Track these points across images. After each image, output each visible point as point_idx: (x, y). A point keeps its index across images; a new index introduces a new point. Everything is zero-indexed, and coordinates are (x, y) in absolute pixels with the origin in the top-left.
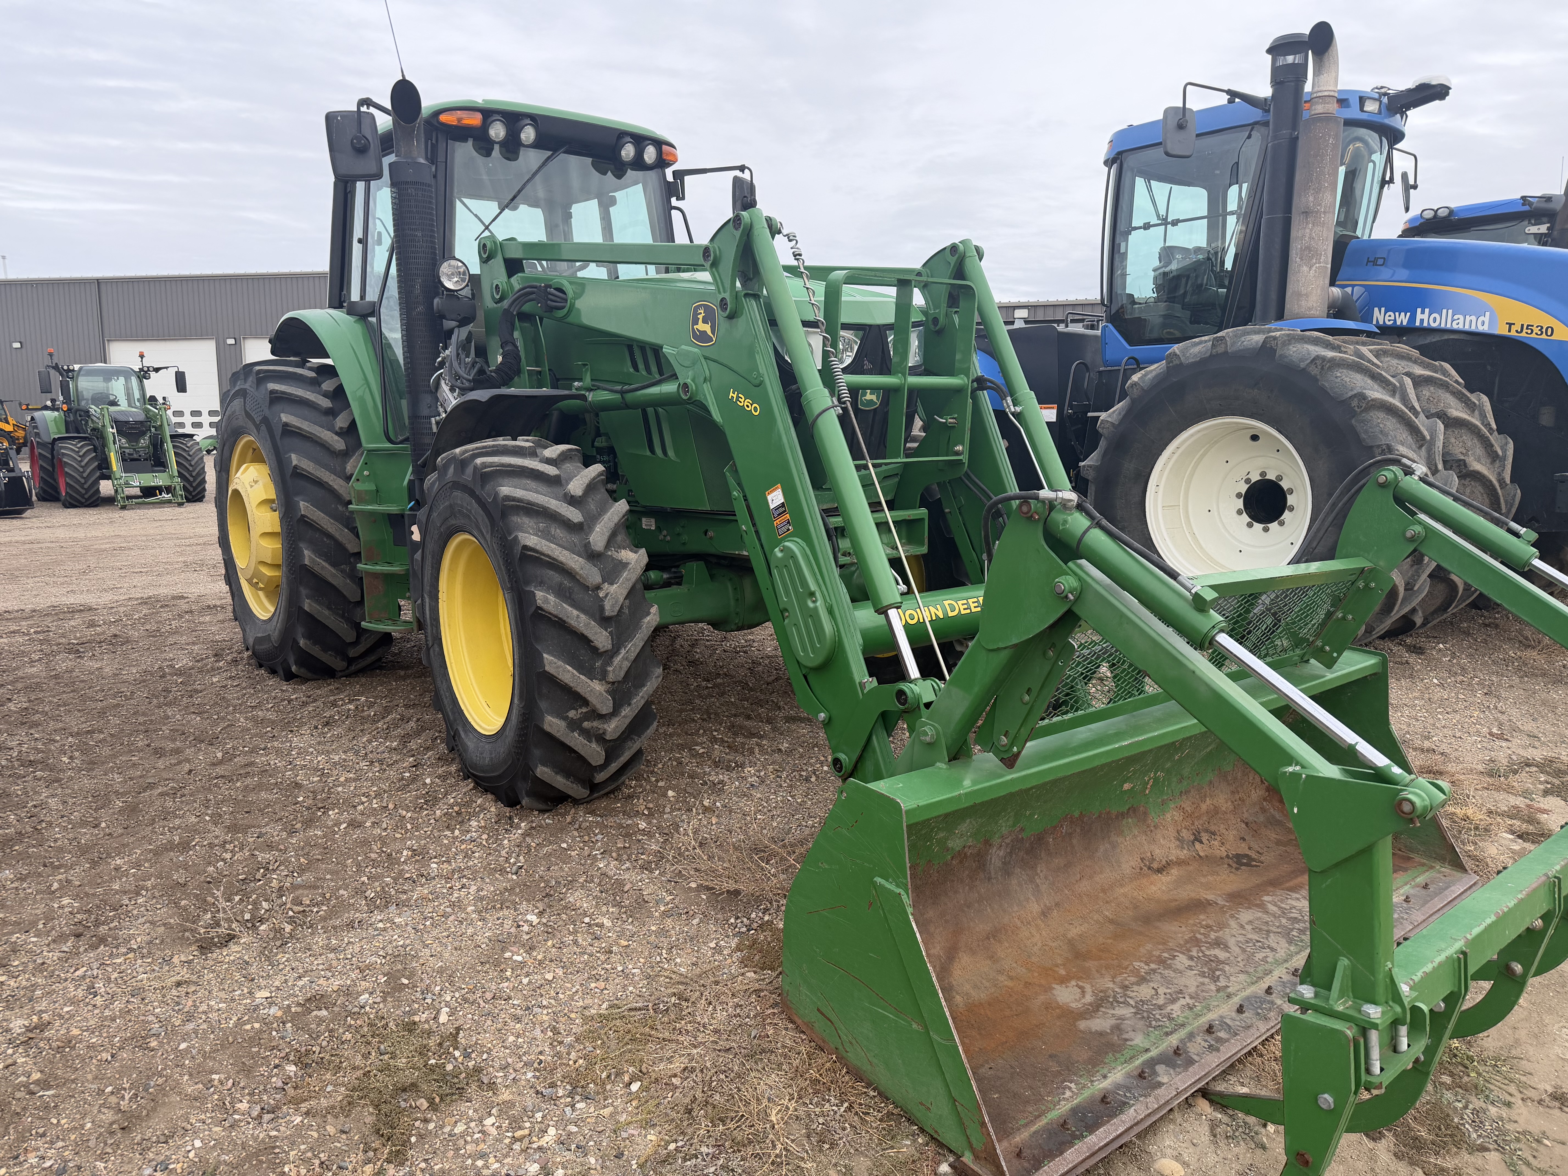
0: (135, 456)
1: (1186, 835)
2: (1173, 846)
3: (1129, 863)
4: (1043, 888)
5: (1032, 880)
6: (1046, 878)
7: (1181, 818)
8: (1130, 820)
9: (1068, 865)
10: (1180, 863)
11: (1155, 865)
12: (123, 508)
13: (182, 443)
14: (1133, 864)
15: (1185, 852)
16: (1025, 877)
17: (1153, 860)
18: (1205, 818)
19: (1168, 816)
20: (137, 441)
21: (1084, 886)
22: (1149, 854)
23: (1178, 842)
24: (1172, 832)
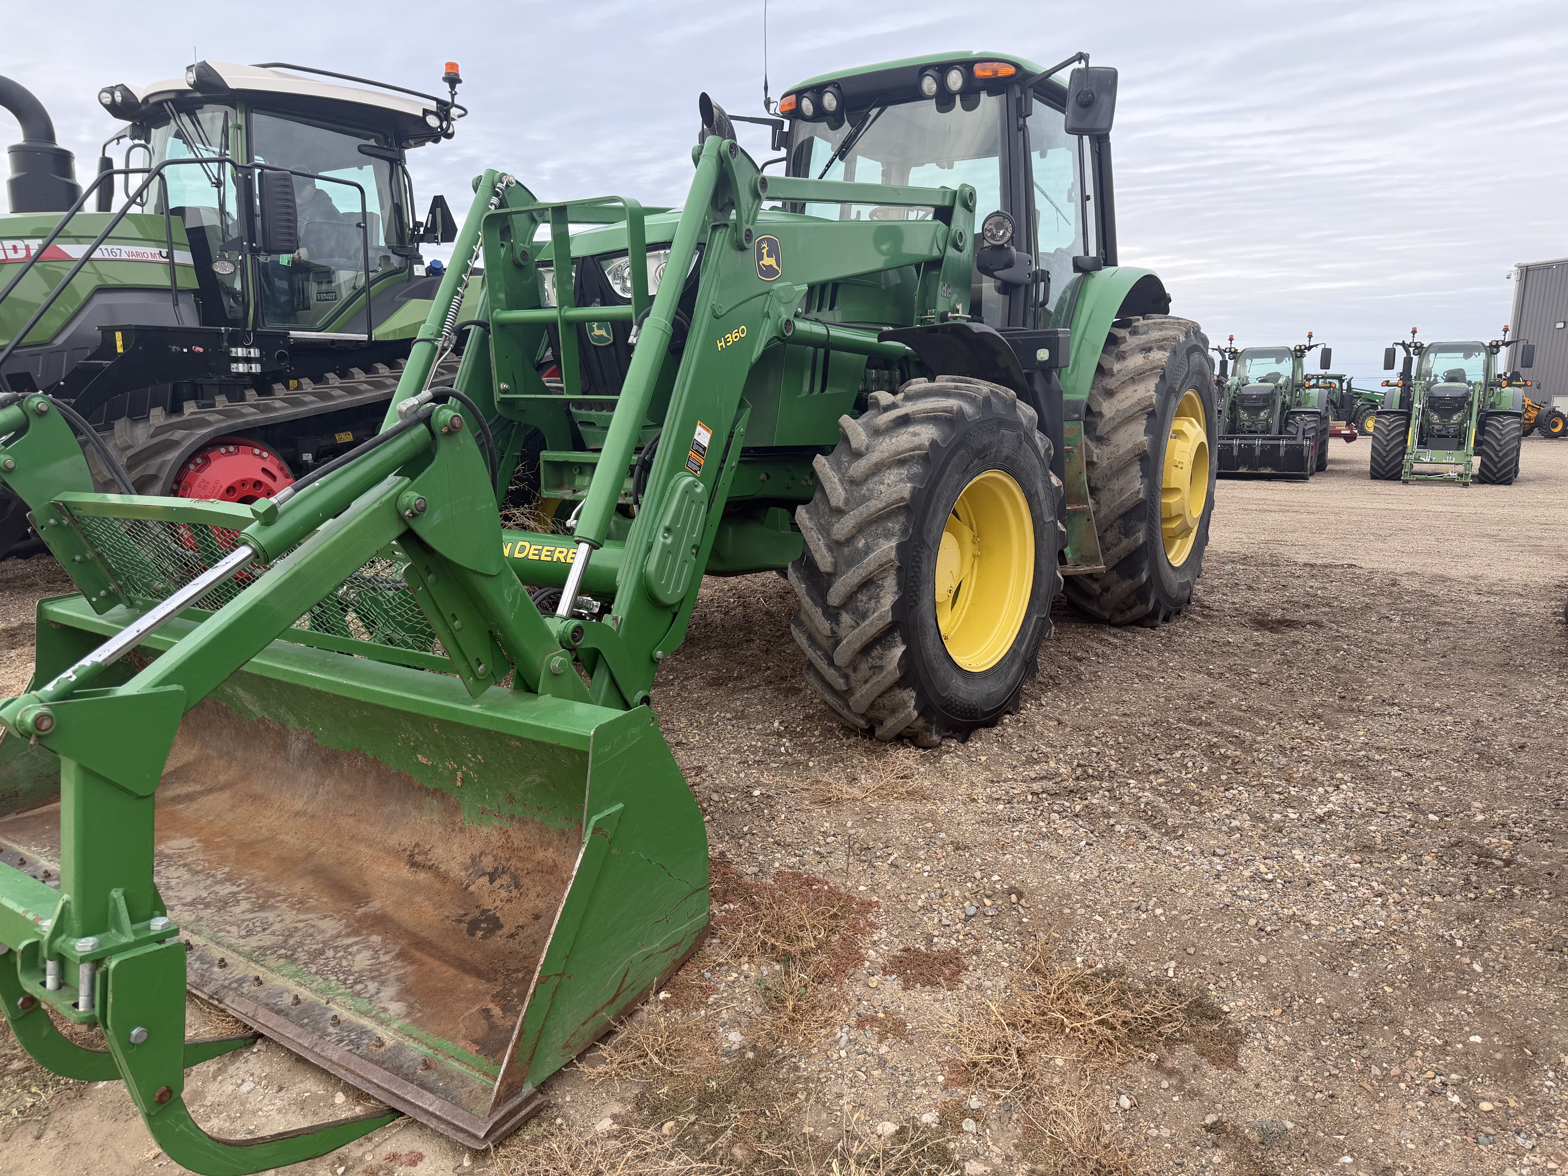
0: (1444, 433)
1: (488, 863)
2: (460, 859)
3: (403, 837)
4: (320, 798)
5: (317, 786)
6: (328, 793)
7: (500, 844)
8: (435, 802)
9: (352, 797)
10: (444, 878)
11: (419, 858)
12: (1406, 482)
13: (1499, 421)
14: (404, 840)
15: (463, 873)
16: (313, 780)
17: (426, 854)
18: (530, 866)
19: (485, 830)
20: (1450, 417)
21: (347, 823)
22: (428, 847)
23: (469, 861)
24: (475, 848)
